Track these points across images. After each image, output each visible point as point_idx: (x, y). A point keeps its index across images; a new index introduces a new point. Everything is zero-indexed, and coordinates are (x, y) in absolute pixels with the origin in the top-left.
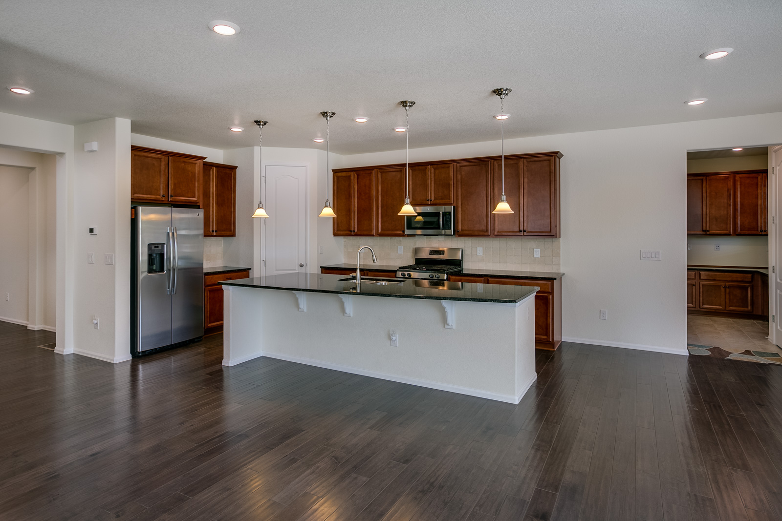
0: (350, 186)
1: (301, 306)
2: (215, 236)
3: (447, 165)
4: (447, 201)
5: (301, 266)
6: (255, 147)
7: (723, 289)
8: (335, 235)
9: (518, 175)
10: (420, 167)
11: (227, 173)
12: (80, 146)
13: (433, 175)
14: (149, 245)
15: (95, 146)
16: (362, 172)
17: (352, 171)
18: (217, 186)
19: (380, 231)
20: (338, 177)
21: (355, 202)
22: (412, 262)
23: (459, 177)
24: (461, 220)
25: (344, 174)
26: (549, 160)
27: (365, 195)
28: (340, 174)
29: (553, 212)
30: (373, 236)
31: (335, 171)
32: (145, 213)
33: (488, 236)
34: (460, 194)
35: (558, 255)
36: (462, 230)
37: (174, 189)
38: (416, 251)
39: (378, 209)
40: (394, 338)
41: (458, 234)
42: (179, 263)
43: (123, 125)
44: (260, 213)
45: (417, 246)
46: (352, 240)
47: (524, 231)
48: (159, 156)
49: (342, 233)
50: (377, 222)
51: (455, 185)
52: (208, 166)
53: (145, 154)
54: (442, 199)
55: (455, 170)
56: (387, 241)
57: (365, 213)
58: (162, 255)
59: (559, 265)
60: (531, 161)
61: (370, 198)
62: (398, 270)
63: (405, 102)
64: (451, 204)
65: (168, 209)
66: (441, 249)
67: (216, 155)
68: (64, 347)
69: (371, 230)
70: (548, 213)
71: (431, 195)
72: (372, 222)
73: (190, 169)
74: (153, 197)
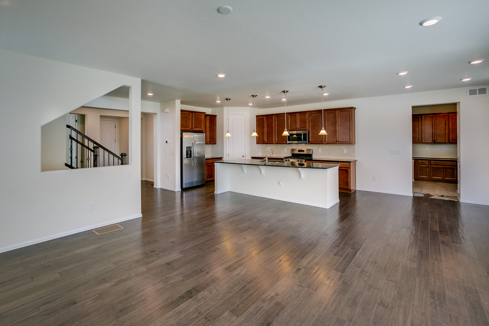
0: (263, 122)
1: (244, 171)
2: (209, 144)
3: (305, 113)
4: (305, 129)
5: (243, 156)
6: (224, 107)
7: (442, 169)
8: (257, 143)
9: (335, 117)
10: (293, 114)
11: (213, 118)
12: (162, 110)
13: (299, 118)
14: (187, 147)
15: (168, 110)
16: (268, 117)
17: (264, 116)
18: (209, 124)
19: (276, 142)
20: (258, 119)
21: (266, 129)
22: (290, 155)
23: (310, 118)
24: (311, 137)
25: (261, 117)
26: (349, 111)
27: (270, 126)
28: (259, 117)
29: (351, 133)
30: (274, 144)
31: (257, 116)
32: (185, 135)
33: (323, 144)
34: (311, 126)
35: (354, 152)
36: (312, 141)
37: (195, 126)
38: (293, 150)
39: (275, 132)
40: (281, 183)
41: (310, 143)
42: (196, 155)
43: (178, 102)
44: (228, 135)
45: (293, 148)
46: (265, 146)
47: (339, 141)
48: (189, 113)
49: (260, 142)
50: (275, 138)
51: (308, 122)
52: (206, 115)
53: (185, 113)
54: (303, 128)
55: (308, 115)
56: (280, 146)
57: (270, 134)
58: (191, 152)
59: (355, 156)
60: (341, 111)
61: (272, 127)
62: (284, 158)
63: (284, 91)
64: (307, 130)
65: (193, 133)
66: (303, 149)
67: (209, 111)
68: (157, 185)
69: (273, 141)
70: (349, 134)
71: (298, 126)
72: (273, 138)
73: (200, 117)
74: (187, 129)
